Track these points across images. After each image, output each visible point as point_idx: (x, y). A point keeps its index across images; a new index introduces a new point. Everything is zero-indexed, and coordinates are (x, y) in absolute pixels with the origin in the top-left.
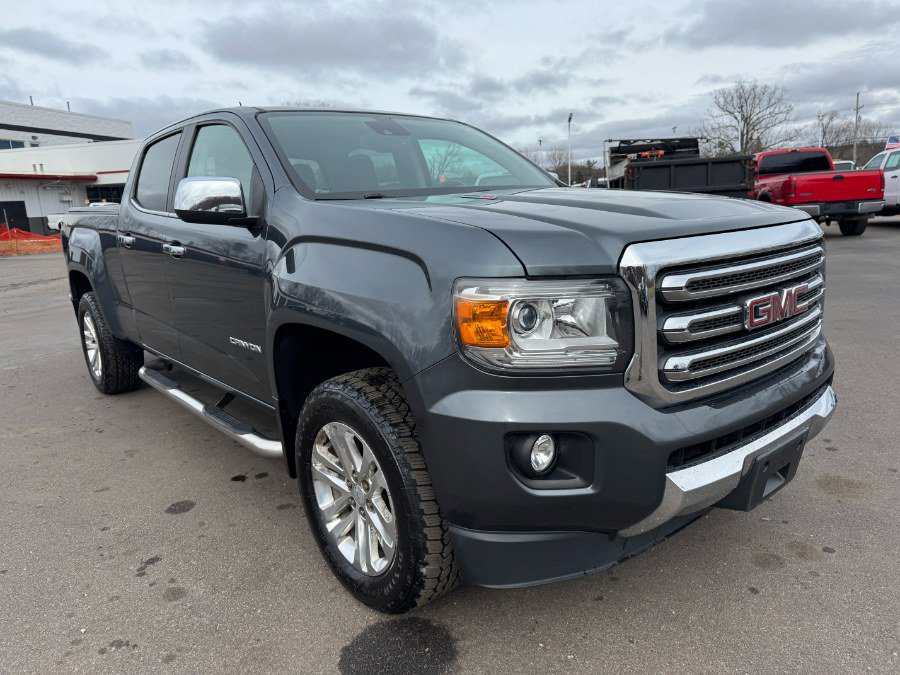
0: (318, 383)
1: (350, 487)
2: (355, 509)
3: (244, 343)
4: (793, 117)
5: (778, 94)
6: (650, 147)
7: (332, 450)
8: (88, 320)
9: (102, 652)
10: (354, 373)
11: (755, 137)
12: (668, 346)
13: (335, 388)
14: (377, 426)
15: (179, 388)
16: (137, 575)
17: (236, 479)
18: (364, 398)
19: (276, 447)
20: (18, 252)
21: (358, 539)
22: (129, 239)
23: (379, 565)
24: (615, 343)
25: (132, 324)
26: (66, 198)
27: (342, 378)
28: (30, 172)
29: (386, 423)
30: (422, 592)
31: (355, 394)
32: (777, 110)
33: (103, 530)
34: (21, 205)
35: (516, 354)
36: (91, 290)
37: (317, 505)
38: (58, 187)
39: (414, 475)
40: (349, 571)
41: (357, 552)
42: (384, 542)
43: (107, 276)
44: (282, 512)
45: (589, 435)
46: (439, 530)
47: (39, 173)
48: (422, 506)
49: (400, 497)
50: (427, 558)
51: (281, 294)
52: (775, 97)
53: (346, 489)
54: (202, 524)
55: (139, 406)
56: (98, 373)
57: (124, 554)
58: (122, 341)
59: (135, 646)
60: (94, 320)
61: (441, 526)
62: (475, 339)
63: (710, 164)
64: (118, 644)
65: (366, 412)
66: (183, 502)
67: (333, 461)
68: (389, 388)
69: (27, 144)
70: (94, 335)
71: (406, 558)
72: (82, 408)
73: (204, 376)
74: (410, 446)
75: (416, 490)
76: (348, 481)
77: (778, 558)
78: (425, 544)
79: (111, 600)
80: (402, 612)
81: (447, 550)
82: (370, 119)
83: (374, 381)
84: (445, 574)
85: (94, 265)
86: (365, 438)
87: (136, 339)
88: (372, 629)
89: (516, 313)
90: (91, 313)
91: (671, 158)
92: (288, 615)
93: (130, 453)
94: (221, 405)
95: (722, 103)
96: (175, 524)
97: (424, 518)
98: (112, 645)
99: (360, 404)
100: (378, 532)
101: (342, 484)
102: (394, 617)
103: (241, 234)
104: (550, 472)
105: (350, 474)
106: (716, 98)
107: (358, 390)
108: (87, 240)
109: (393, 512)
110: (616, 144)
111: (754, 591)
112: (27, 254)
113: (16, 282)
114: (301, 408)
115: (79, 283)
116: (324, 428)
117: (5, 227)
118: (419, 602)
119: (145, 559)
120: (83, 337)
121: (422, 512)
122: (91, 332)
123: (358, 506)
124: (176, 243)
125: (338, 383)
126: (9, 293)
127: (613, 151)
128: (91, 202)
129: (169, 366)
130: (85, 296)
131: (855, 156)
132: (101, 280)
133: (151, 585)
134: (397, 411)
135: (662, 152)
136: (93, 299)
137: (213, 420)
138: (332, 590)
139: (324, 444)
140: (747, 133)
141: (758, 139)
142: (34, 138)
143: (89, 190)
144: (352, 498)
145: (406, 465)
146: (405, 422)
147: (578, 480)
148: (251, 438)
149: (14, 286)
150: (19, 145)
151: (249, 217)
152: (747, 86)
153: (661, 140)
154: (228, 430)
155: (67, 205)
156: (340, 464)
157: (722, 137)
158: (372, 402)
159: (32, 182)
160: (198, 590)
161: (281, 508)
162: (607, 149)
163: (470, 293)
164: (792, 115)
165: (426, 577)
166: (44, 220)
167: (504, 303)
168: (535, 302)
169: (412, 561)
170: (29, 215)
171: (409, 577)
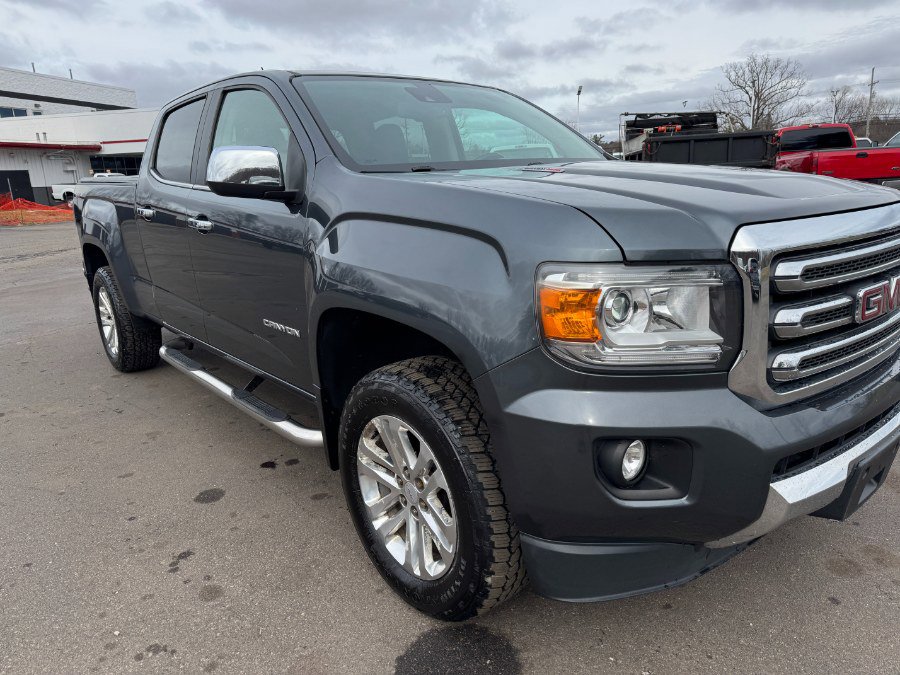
0: (366, 372)
1: (401, 484)
2: (406, 509)
3: (279, 326)
4: (805, 93)
5: (790, 69)
6: (668, 121)
7: (381, 444)
8: (103, 296)
9: (139, 657)
10: (407, 362)
11: (766, 112)
12: (778, 342)
13: (386, 378)
14: (439, 424)
15: (203, 369)
16: (170, 571)
17: (265, 465)
18: (422, 391)
19: (316, 436)
20: (24, 223)
21: (409, 540)
22: (148, 212)
23: (435, 569)
24: (720, 338)
25: (150, 300)
26: (69, 168)
27: (394, 368)
28: (33, 140)
29: (449, 420)
30: (486, 602)
31: (412, 387)
32: (789, 85)
33: (130, 519)
34: (25, 174)
35: (607, 350)
36: (107, 264)
37: (362, 500)
38: (62, 156)
39: (481, 478)
40: (399, 573)
41: (408, 554)
42: (441, 545)
43: (124, 248)
44: (318, 502)
45: (688, 442)
46: (506, 538)
47: (43, 142)
48: (490, 511)
49: (462, 500)
50: (493, 567)
51: (324, 277)
52: (789, 70)
53: (396, 485)
54: (233, 515)
55: (157, 386)
56: (115, 350)
57: (154, 547)
58: (138, 317)
59: (173, 652)
60: (110, 296)
61: (509, 533)
62: (563, 333)
63: (731, 140)
64: (155, 649)
65: (426, 407)
66: (212, 490)
67: (382, 455)
68: (449, 381)
69: (29, 112)
70: (110, 310)
71: (470, 566)
72: (100, 387)
73: (229, 357)
74: (475, 445)
75: (482, 495)
76: (398, 477)
77: (856, 565)
78: (491, 552)
79: (144, 598)
80: (460, 620)
81: (515, 558)
82: (409, 85)
83: (432, 372)
84: (510, 583)
85: (110, 239)
86: (422, 434)
87: (154, 315)
88: (426, 636)
89: (609, 303)
90: (107, 288)
91: (688, 133)
92: (334, 618)
93: (152, 436)
94: (250, 388)
95: (733, 77)
96: (205, 515)
97: (492, 525)
98: (148, 650)
99: (418, 398)
100: (433, 534)
101: (391, 481)
102: (449, 624)
103: (277, 209)
104: (639, 481)
105: (401, 470)
106: (727, 71)
107: (415, 383)
108: (102, 212)
109: (454, 515)
110: (633, 118)
111: (835, 601)
112: (32, 224)
113: (21, 253)
114: (346, 397)
115: (93, 257)
116: (374, 421)
117: (9, 196)
118: (480, 611)
119: (177, 554)
120: (98, 312)
121: (488, 518)
122: (106, 307)
123: (410, 505)
124: (202, 217)
125: (391, 374)
126: (16, 264)
127: (629, 124)
128: (95, 172)
129: (190, 345)
130: (100, 270)
131: (868, 133)
132: (118, 253)
133: (185, 582)
134: (460, 407)
135: (679, 127)
136: (109, 273)
137: (242, 404)
138: (378, 591)
139: (373, 438)
140: (758, 108)
141: (769, 115)
142: (36, 106)
143: (92, 159)
144: (402, 496)
145: (472, 467)
146: (468, 419)
147: (671, 490)
148: (286, 426)
149: (21, 257)
150: (21, 113)
151: (287, 190)
152: (759, 61)
153: (679, 114)
154: (261, 417)
155: (71, 175)
156: (389, 459)
157: (732, 112)
158: (432, 396)
159: (36, 151)
160: (234, 588)
161: (316, 497)
162: (623, 123)
163: (555, 280)
164: (805, 89)
165: (490, 586)
166: (48, 190)
167: (596, 291)
168: (630, 290)
169: (477, 569)
170: (34, 184)
171: (472, 586)
